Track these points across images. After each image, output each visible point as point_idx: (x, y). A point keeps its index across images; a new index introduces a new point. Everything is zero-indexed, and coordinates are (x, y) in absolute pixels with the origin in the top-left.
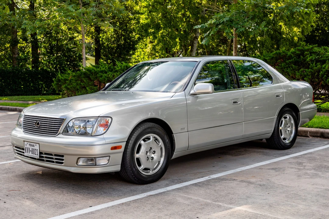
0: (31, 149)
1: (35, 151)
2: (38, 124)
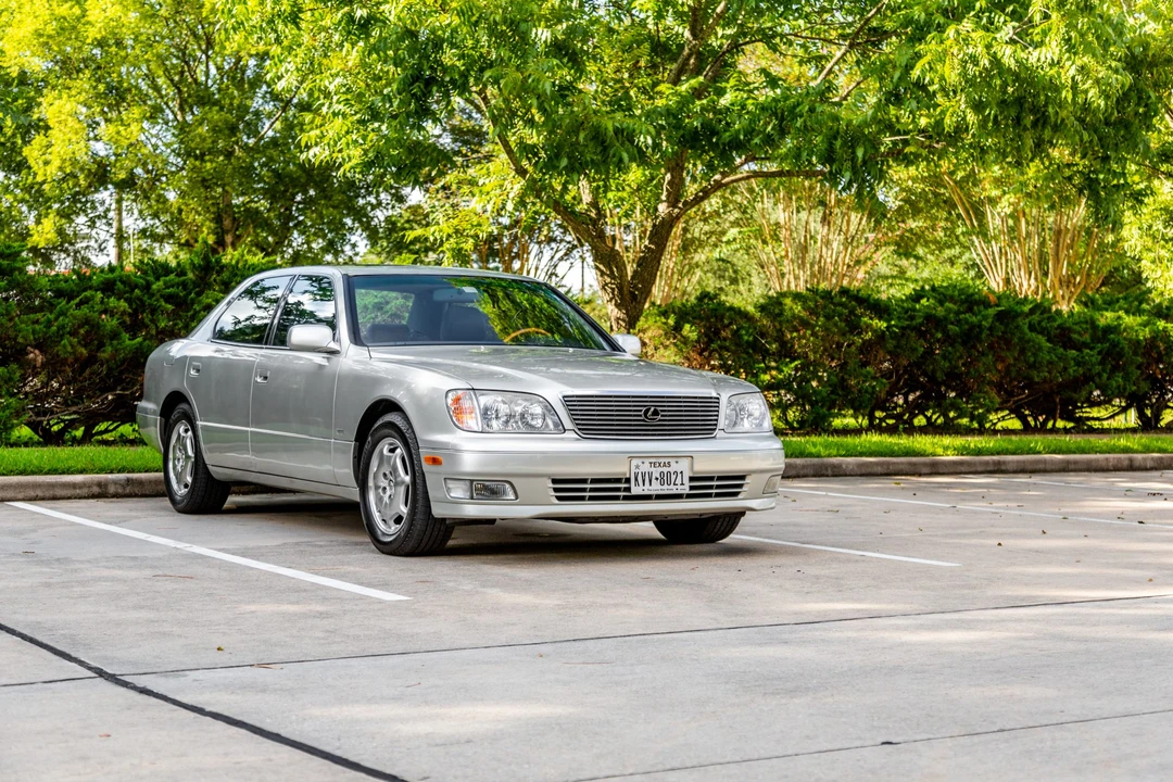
0: (656, 475)
1: (673, 477)
2: (656, 413)
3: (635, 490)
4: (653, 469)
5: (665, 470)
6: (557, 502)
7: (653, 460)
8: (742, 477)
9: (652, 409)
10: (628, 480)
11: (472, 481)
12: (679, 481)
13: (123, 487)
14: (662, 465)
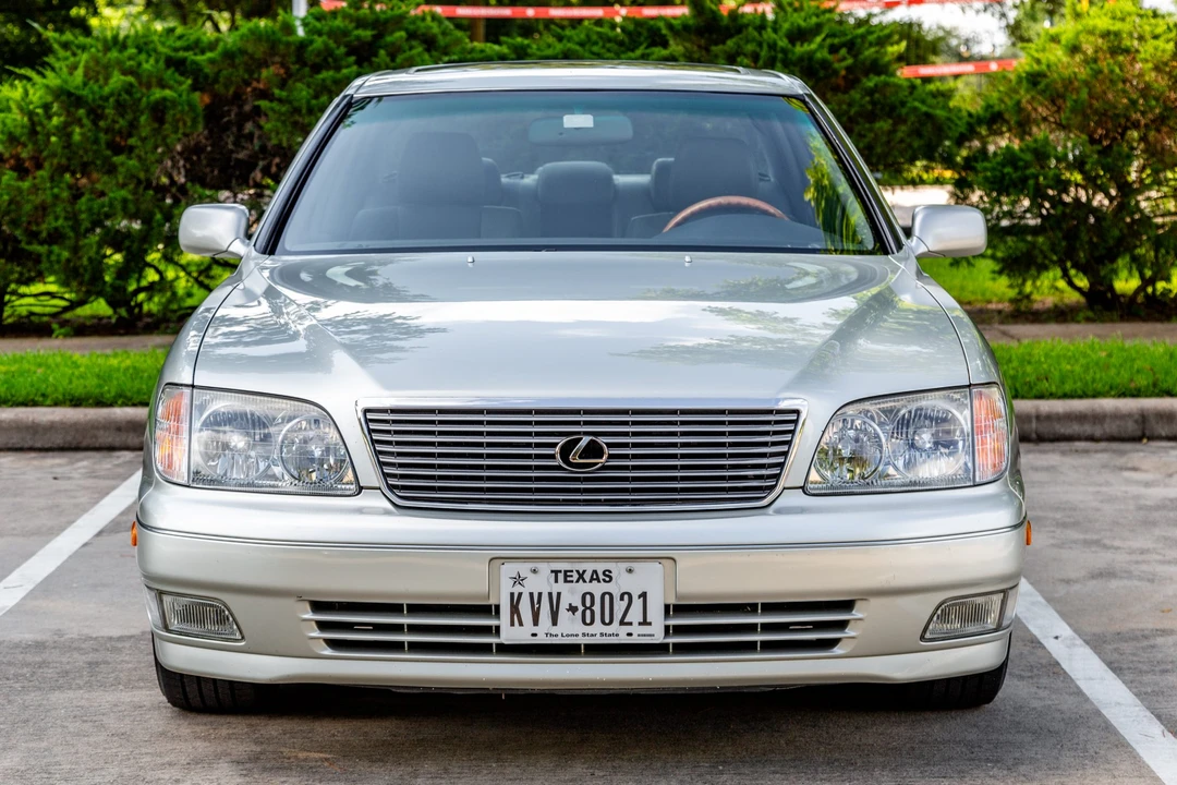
0: (571, 599)
1: (620, 607)
2: (593, 450)
3: (510, 635)
4: (561, 586)
5: (598, 589)
6: (328, 652)
7: (563, 566)
8: (847, 605)
9: (585, 440)
11: (159, 593)
12: (635, 615)
14: (587, 576)
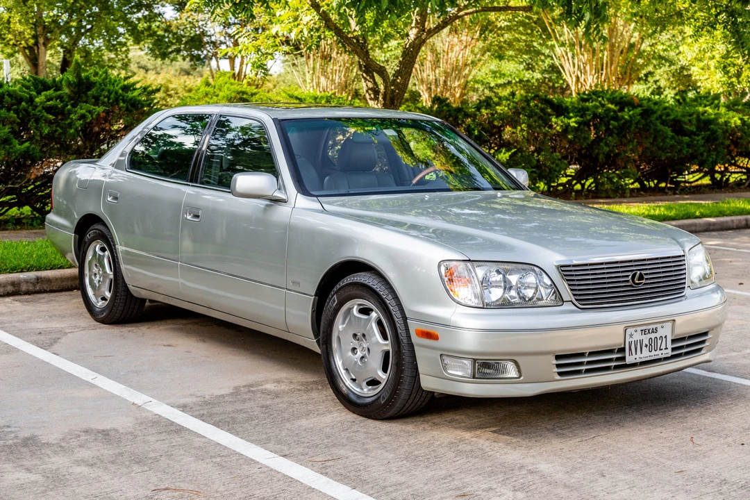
0: (646, 342)
1: (659, 342)
2: (641, 277)
3: (630, 359)
4: (643, 337)
5: (653, 336)
6: (558, 377)
7: (644, 328)
8: (705, 334)
9: (638, 273)
10: (622, 350)
11: (475, 360)
12: (663, 347)
13: (34, 285)
14: (650, 331)
